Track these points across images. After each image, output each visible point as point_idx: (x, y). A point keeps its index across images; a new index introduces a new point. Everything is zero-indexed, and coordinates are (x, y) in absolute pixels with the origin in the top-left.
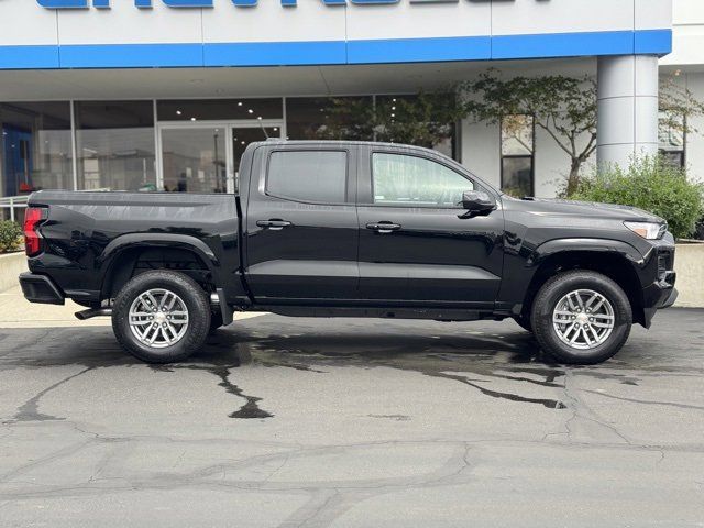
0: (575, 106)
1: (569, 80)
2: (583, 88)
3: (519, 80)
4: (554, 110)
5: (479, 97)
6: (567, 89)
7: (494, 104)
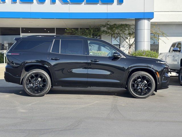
0: (130, 32)
1: (128, 25)
2: (132, 27)
3: (115, 24)
4: (125, 33)
5: (105, 29)
6: (128, 27)
7: (109, 31)
